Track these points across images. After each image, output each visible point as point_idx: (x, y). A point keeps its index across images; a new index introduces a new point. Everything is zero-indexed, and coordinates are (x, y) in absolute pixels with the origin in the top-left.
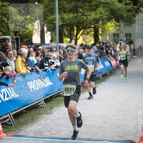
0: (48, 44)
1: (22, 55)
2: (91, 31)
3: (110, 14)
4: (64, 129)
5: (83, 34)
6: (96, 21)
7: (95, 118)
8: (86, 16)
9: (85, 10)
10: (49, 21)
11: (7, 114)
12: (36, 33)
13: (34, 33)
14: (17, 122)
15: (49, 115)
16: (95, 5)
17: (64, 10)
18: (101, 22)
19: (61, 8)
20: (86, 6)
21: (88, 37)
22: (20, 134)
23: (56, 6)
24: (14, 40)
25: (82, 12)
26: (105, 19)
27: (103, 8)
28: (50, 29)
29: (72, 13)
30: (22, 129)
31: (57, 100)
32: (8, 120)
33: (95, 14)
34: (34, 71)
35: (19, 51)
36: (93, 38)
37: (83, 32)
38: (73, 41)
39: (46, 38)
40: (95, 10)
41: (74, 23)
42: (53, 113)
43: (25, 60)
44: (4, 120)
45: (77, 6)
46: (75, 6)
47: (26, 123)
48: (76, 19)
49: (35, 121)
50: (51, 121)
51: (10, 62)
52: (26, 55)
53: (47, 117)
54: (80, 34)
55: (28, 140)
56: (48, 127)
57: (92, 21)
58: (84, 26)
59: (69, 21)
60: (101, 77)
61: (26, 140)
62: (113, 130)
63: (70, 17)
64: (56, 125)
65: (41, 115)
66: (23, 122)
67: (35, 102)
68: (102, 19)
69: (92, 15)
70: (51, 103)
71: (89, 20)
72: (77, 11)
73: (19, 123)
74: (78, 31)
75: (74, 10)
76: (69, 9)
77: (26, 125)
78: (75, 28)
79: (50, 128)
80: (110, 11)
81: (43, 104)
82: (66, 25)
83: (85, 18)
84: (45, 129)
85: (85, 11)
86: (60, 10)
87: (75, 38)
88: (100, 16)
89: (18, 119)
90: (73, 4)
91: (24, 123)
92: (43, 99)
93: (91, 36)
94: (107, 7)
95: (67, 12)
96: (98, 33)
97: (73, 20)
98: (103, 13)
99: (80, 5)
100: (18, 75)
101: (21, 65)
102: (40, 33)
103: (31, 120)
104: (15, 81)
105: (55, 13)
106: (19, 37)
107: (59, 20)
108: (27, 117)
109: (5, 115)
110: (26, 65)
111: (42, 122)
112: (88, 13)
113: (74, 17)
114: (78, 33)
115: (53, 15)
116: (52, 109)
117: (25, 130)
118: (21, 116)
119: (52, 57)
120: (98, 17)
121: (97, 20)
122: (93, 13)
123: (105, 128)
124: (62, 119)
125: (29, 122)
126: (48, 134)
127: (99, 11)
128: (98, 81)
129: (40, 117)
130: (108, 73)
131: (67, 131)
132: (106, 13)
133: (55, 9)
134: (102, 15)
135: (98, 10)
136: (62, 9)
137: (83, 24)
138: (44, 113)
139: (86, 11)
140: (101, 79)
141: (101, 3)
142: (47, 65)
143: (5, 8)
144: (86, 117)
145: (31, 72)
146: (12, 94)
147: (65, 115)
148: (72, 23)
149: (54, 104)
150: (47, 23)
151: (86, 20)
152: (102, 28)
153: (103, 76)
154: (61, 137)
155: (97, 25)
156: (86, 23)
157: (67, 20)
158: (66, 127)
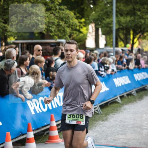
0: (103, 49)
9: (143, 12)
10: (105, 24)
12: (90, 36)
13: (88, 37)
15: (104, 122)
17: (121, 13)
20: (144, 8)
21: (145, 42)
23: (113, 9)
25: (140, 15)
29: (129, 16)
31: (112, 107)
37: (140, 36)
39: (100, 42)
41: (131, 27)
42: (109, 120)
45: (134, 9)
48: (133, 22)
49: (90, 127)
50: (108, 129)
53: (103, 124)
56: (104, 134)
58: (142, 29)
59: (125, 24)
63: (127, 20)
64: (112, 132)
65: (97, 122)
70: (106, 109)
71: (147, 24)
72: (135, 15)
74: (135, 34)
75: (132, 13)
76: (126, 12)
78: (132, 32)
79: (107, 136)
81: (98, 110)
82: (122, 29)
83: (143, 21)
84: (101, 136)
87: (131, 42)
90: (130, 7)
92: (98, 105)
95: (124, 15)
99: (138, 8)
107: (116, 24)
111: (98, 128)
112: (147, 16)
113: (131, 21)
114: (135, 37)
115: (109, 18)
116: (108, 115)
119: (108, 63)
124: (118, 126)
126: (104, 142)
129: (95, 123)
131: (124, 140)
133: (111, 12)
136: (119, 12)
137: (140, 27)
138: (99, 120)
139: (144, 14)
142: (103, 69)
143: (62, 11)
147: (122, 123)
149: (109, 110)
151: (145, 23)
156: (144, 26)
157: (124, 23)
158: (123, 135)
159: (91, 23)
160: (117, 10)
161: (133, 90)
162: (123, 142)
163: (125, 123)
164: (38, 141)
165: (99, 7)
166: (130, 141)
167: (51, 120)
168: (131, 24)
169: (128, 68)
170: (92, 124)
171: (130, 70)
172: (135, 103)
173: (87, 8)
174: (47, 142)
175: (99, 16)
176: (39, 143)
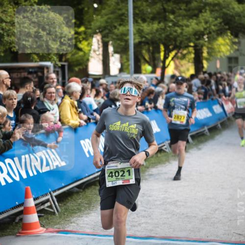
0: (115, 76)
1: (71, 95)
2: (189, 53)
3: (223, 24)
4: (143, 221)
5: (175, 59)
6: (199, 35)
7: (196, 203)
8: (181, 28)
9: (179, 16)
10: (117, 36)
11: (46, 195)
12: (95, 56)
13: (92, 57)
14: (63, 208)
16: (196, 9)
17: (143, 17)
18: (208, 38)
19: (138, 14)
20: (181, 9)
21: (185, 64)
22: (69, 229)
23: (129, 10)
24: (57, 69)
25: (174, 20)
26: (214, 31)
27: (211, 13)
28: (119, 50)
29: (157, 22)
30: (72, 221)
32: (48, 204)
33: (197, 24)
34: (92, 121)
35: (66, 87)
36: (193, 64)
37: (176, 54)
38: (159, 71)
39: (111, 65)
40: (197, 16)
41: (160, 39)
43: (76, 103)
44: (42, 205)
45: (165, 10)
46: (163, 11)
47: (79, 210)
48: (163, 31)
49: (94, 206)
51: (51, 105)
52: (79, 95)
54: (170, 58)
55: (81, 239)
57: (190, 35)
58: (178, 44)
59: (151, 36)
60: (207, 133)
61: (79, 239)
62: (229, 223)
63: (153, 28)
66: (72, 209)
67: (94, 174)
68: (208, 32)
69: (191, 25)
71: (186, 34)
72: (165, 19)
73: (66, 210)
74: (167, 52)
75: (161, 17)
76: (151, 15)
77: (79, 214)
78: (162, 48)
80: (222, 18)
82: (147, 43)
83: (179, 31)
85: (179, 18)
86: (136, 18)
87: (161, 64)
88: (205, 26)
89: (65, 203)
90: (159, 6)
91: (74, 209)
93: (189, 62)
94: (217, 10)
95: (148, 20)
96: (202, 56)
97: (158, 33)
98: (211, 21)
99: (170, 8)
100: (65, 129)
101: (69, 111)
102: (101, 57)
103: (87, 205)
104: (60, 139)
105: (128, 22)
106: (66, 64)
107: (134, 34)
108: (80, 199)
109: (43, 196)
110: (77, 111)
112: (185, 22)
113: (160, 29)
114: (167, 56)
115: (124, 26)
117: (77, 222)
118: (69, 199)
120: (202, 29)
121: (199, 33)
122: (192, 22)
123: (214, 219)
125: (83, 209)
127: (204, 18)
128: (202, 138)
130: (219, 125)
131: (148, 225)
132: (216, 22)
133: (127, 16)
134: (208, 25)
135: (202, 16)
136: (140, 15)
137: (175, 40)
139: (181, 18)
140: (206, 135)
141: (206, 4)
144: (181, 202)
145: (86, 124)
146: (55, 161)
147: (145, 197)
148: (157, 39)
150: (113, 39)
151: (181, 33)
152: (208, 48)
153: (210, 130)
154: (139, 234)
155: (199, 43)
156: (181, 39)
157: (148, 34)
158: (146, 217)
159: (96, 33)
160: (137, 12)
161: (165, 144)
162: (147, 229)
163: (150, 198)
164: (4, 232)
165: (107, 7)
166: (158, 227)
167: (27, 197)
168: (160, 34)
169: (156, 108)
170: (95, 201)
171: (159, 110)
172: (167, 164)
173: (89, 8)
174: (19, 233)
175: (107, 22)
176: (6, 235)
